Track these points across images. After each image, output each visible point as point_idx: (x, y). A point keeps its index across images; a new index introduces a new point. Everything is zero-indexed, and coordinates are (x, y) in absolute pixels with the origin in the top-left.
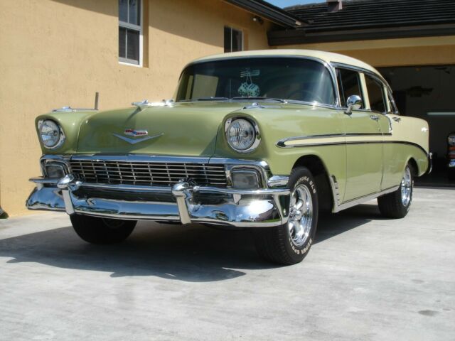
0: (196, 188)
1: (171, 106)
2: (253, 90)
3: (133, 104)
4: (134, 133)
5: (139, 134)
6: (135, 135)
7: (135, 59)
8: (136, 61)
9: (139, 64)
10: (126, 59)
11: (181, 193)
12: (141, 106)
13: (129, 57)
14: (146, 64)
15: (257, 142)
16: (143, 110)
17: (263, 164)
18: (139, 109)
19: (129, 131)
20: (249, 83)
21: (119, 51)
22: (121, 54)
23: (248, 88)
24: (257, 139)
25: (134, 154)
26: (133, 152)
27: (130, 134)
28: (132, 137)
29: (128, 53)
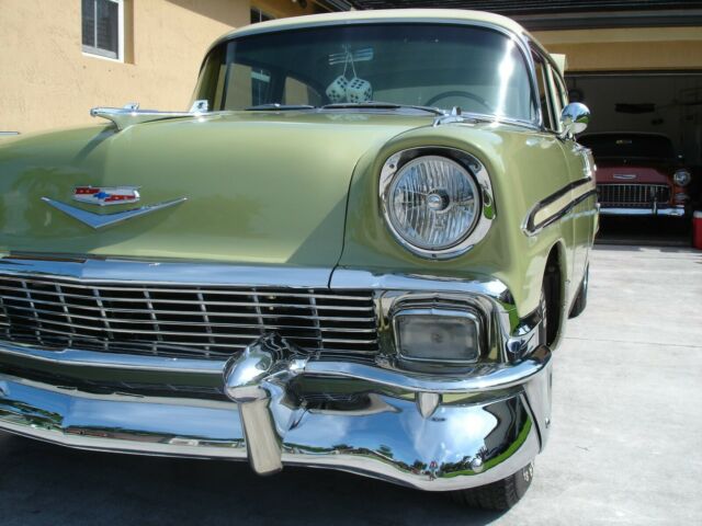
0: (297, 366)
1: (202, 120)
2: (360, 89)
3: (94, 114)
4: (100, 196)
5: (113, 198)
6: (102, 202)
7: (110, 49)
8: (113, 54)
9: (117, 58)
10: (96, 49)
11: (252, 391)
12: (118, 119)
13: (100, 46)
14: (130, 58)
15: (485, 224)
16: (126, 130)
17: (495, 288)
18: (114, 128)
19: (85, 191)
20: (349, 76)
21: (84, 36)
22: (87, 39)
23: (349, 87)
24: (483, 217)
25: (101, 258)
26: (98, 251)
27: (89, 198)
28: (93, 209)
29: (98, 40)
